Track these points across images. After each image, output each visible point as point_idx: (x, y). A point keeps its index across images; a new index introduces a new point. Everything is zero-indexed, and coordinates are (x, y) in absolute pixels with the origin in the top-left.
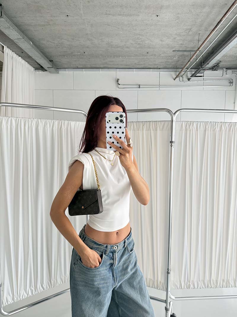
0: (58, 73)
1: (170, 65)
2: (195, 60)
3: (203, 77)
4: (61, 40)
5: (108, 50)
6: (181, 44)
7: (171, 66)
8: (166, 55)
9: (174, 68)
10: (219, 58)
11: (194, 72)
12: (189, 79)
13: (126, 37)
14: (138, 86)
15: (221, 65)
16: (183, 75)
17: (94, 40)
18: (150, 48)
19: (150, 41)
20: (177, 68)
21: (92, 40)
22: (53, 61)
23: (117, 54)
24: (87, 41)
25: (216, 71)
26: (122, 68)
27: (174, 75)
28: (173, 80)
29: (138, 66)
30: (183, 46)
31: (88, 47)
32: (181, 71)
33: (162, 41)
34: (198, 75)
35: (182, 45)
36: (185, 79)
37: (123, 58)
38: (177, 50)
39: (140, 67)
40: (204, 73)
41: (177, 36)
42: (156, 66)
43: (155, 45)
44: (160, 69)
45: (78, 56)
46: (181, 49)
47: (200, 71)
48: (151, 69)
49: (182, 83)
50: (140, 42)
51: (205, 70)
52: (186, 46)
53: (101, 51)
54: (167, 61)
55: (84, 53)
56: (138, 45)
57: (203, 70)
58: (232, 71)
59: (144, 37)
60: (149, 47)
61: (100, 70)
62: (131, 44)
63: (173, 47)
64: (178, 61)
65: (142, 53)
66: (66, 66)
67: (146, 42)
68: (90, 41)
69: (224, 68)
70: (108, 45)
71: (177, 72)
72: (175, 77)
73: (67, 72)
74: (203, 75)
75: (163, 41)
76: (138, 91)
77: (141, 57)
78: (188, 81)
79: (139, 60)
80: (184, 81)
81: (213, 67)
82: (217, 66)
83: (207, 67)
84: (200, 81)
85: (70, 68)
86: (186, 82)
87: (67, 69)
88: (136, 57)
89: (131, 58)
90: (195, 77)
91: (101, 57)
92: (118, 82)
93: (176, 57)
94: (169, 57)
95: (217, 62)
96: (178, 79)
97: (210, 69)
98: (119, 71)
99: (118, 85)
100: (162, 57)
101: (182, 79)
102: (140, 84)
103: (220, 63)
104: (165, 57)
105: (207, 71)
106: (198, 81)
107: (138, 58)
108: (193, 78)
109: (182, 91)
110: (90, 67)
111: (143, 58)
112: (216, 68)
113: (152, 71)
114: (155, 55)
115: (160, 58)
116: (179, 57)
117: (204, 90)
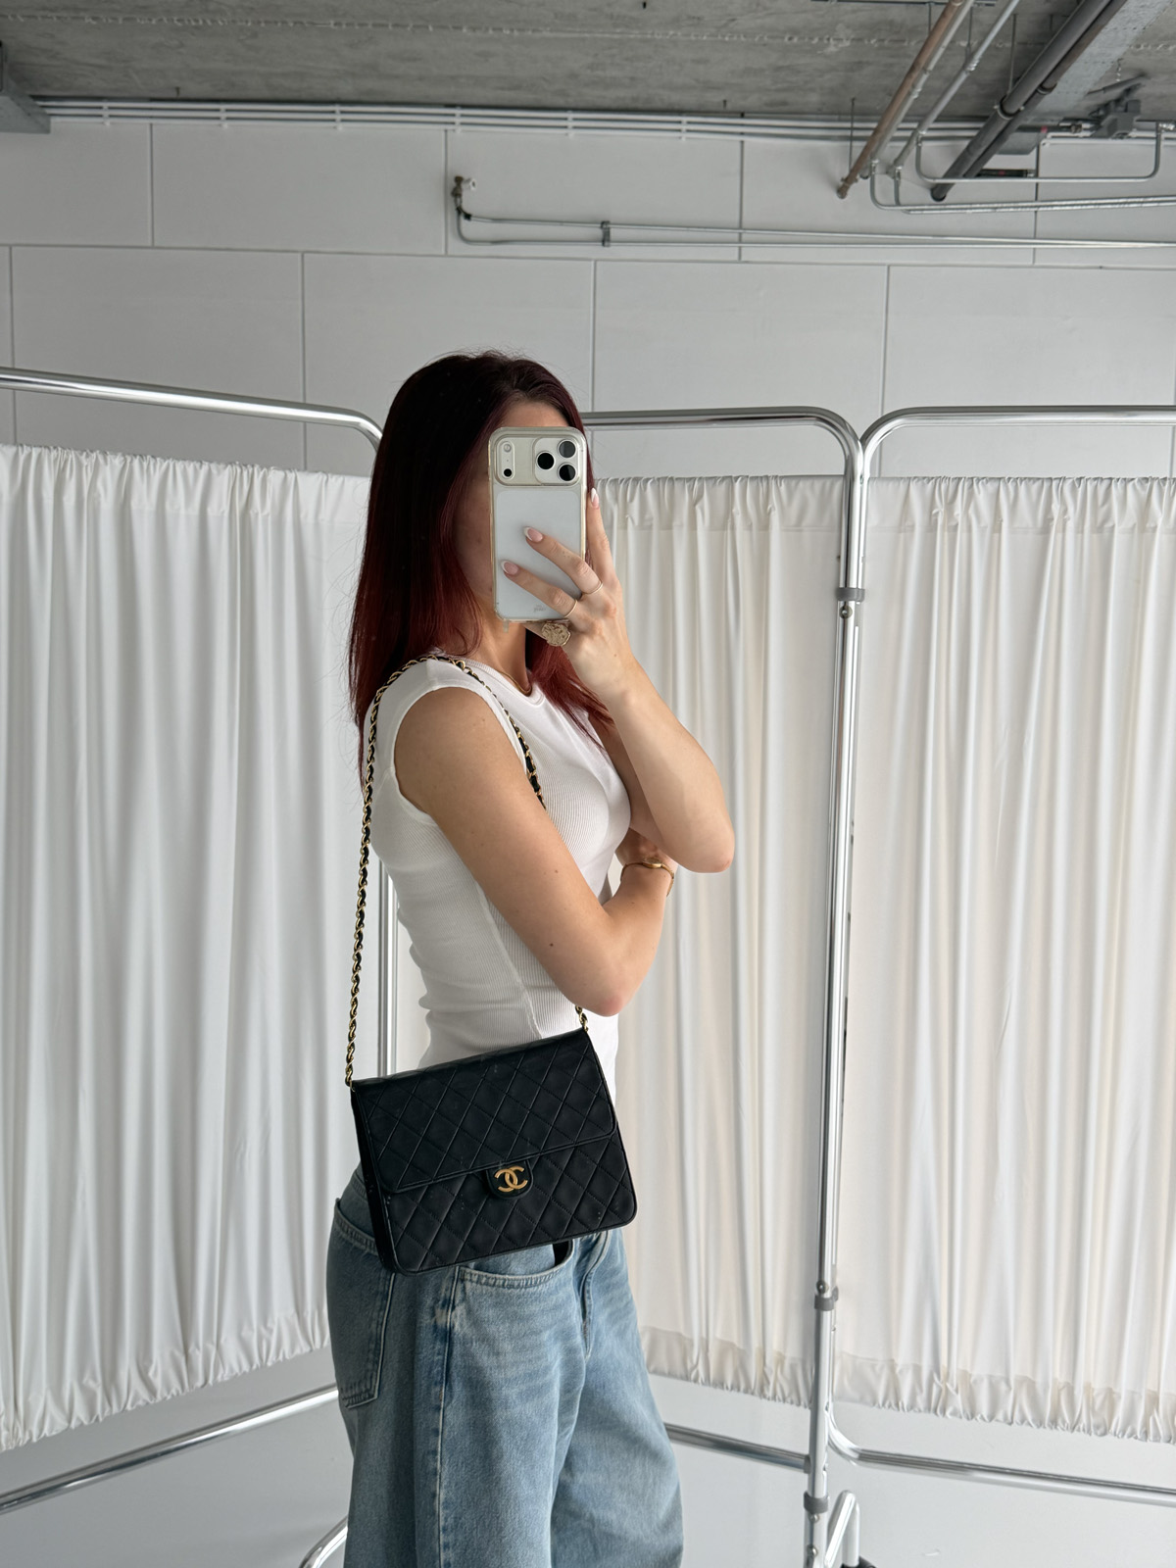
0: (47, 131)
1: (812, 90)
2: (961, 64)
3: (1037, 176)
7: (814, 99)
8: (770, 21)
9: (840, 114)
10: (1118, 52)
11: (966, 143)
12: (938, 193)
14: (598, 232)
15: (1146, 90)
16: (897, 162)
20: (853, 115)
22: (4, 41)
23: (436, 4)
25: (1122, 136)
26: (483, 101)
27: (835, 155)
28: (835, 196)
29: (593, 95)
32: (876, 131)
34: (996, 162)
36: (914, 189)
37: (479, 34)
39: (610, 96)
40: (1042, 148)
42: (714, 99)
44: (742, 115)
45: (175, 18)
47: (1001, 137)
48: (685, 119)
49: (894, 219)
51: (1036, 129)
54: (781, 63)
57: (1024, 129)
61: (338, 117)
64: (860, 65)
65: (609, 5)
66: (96, 84)
69: (1168, 121)
71: (856, 144)
72: (842, 172)
73: (108, 122)
74: (1034, 167)
76: (598, 263)
77: (601, 30)
78: (933, 202)
79: (596, 55)
80: (902, 200)
81: (1098, 110)
82: (1124, 103)
83: (1051, 113)
84: (1012, 205)
85: (126, 95)
86: (917, 207)
87: (105, 104)
88: (570, 32)
89: (537, 35)
90: (979, 176)
91: (332, 26)
92: (456, 201)
93: (842, 40)
94: (790, 39)
95: (1117, 77)
96: (861, 186)
97: (1071, 123)
98: (462, 124)
99: (462, 218)
100: (745, 36)
101: (892, 187)
102: (606, 219)
103: (1142, 81)
104: (766, 39)
105: (1053, 137)
106: (1000, 205)
107: (587, 35)
108: (963, 187)
109: (892, 268)
110: (266, 94)
111: (616, 36)
112: (1115, 121)
113: (688, 131)
114: (696, 21)
115: (735, 38)
116: (860, 40)
117: (1036, 264)
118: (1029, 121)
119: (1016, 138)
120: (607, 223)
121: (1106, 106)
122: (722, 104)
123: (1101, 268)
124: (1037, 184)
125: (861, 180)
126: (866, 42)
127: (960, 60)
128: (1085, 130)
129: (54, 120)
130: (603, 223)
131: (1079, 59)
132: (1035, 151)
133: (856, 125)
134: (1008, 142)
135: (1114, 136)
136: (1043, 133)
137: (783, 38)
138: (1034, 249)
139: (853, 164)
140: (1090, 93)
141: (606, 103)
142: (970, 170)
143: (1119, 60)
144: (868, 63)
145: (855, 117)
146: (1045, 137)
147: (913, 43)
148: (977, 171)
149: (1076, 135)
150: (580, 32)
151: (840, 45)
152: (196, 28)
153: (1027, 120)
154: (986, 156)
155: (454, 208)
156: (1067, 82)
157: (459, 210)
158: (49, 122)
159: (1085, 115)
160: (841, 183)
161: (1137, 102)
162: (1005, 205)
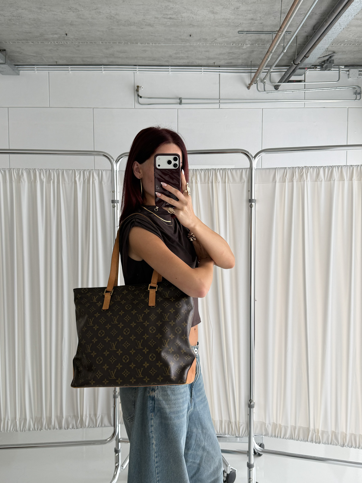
0: (19, 75)
1: (239, 59)
2: (282, 50)
3: (305, 82)
4: (17, 10)
5: (112, 29)
6: (252, 19)
7: (240, 61)
8: (226, 39)
9: (247, 66)
10: (327, 46)
11: (284, 73)
12: (276, 87)
13: (143, 5)
14: (179, 101)
15: (336, 57)
16: (264, 79)
17: (82, 11)
18: (193, 26)
19: (191, 13)
20: (251, 66)
21: (79, 11)
22: (6, 49)
23: (130, 37)
24: (69, 12)
25: (329, 70)
26: (145, 65)
27: (247, 78)
28: (247, 89)
29: (176, 62)
30: (256, 22)
31: (71, 24)
32: (258, 70)
33: (213, 13)
34: (293, 78)
35: (253, 21)
36: (269, 87)
37: (143, 45)
38: (246, 30)
39: (181, 62)
40: (306, 74)
41: (241, 4)
42: (211, 62)
43: (203, 20)
44: (219, 67)
45: (56, 42)
46: (253, 29)
47: (294, 71)
48: (203, 68)
49: (263, 95)
50: (172, 15)
51: (304, 68)
52: (261, 23)
53: (99, 31)
54: (230, 51)
55: (66, 34)
56: (169, 20)
57: (300, 68)
58: (359, 71)
59: (177, 6)
60: (191, 25)
61: (103, 69)
62: (156, 18)
63: (237, 25)
64: (253, 51)
65: (180, 36)
66: (33, 61)
67: (184, 15)
68: (73, 12)
69: (342, 66)
70: (112, 21)
71: (252, 74)
72: (248, 82)
73: (36, 72)
74: (304, 79)
75: (216, 13)
76: (179, 110)
77: (178, 43)
78: (275, 90)
79: (177, 50)
80: (266, 90)
81: (322, 63)
82: (329, 61)
83: (308, 64)
84: (298, 90)
85: (41, 64)
86: (270, 92)
87: (35, 67)
88: (169, 44)
89: (160, 45)
90: (288, 82)
91: (101, 43)
92: (137, 93)
93: (247, 44)
94: (233, 44)
95: (327, 53)
96: (254, 86)
97: (314, 67)
98: (139, 71)
99: (139, 97)
100: (219, 44)
101: (263, 86)
102: (181, 97)
103: (334, 54)
104: (225, 44)
105: (309, 71)
106: (294, 91)
107: (174, 45)
108: (283, 85)
109: (263, 109)
110: (82, 63)
111: (183, 45)
112: (327, 66)
113: (204, 71)
114: (205, 40)
115: (217, 45)
116: (253, 44)
117: (305, 107)
118: (302, 67)
119: (298, 71)
120: (181, 98)
121: (324, 62)
122: (214, 63)
123: (324, 108)
124: (305, 84)
125: (254, 84)
126: (254, 45)
127: (282, 49)
128: (318, 68)
129: (21, 72)
130: (180, 98)
131: (316, 48)
132: (304, 74)
133: (252, 69)
134: (296, 72)
135: (327, 70)
136: (306, 69)
137: (231, 44)
138: (305, 103)
139: (251, 80)
140: (319, 58)
141: (180, 64)
142: (285, 81)
143: (327, 48)
144: (255, 51)
145: (252, 66)
146: (307, 71)
147: (268, 45)
148: (287, 81)
149: (316, 70)
150: (172, 44)
151: (247, 46)
152: (61, 44)
153: (301, 66)
154: (290, 76)
155: (137, 95)
156: (312, 55)
157: (138, 95)
158: (19, 72)
159: (318, 64)
160: (248, 85)
161: (333, 60)
162: (296, 90)
